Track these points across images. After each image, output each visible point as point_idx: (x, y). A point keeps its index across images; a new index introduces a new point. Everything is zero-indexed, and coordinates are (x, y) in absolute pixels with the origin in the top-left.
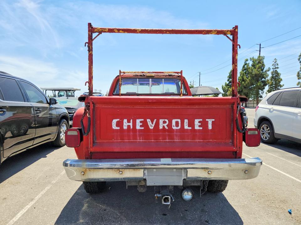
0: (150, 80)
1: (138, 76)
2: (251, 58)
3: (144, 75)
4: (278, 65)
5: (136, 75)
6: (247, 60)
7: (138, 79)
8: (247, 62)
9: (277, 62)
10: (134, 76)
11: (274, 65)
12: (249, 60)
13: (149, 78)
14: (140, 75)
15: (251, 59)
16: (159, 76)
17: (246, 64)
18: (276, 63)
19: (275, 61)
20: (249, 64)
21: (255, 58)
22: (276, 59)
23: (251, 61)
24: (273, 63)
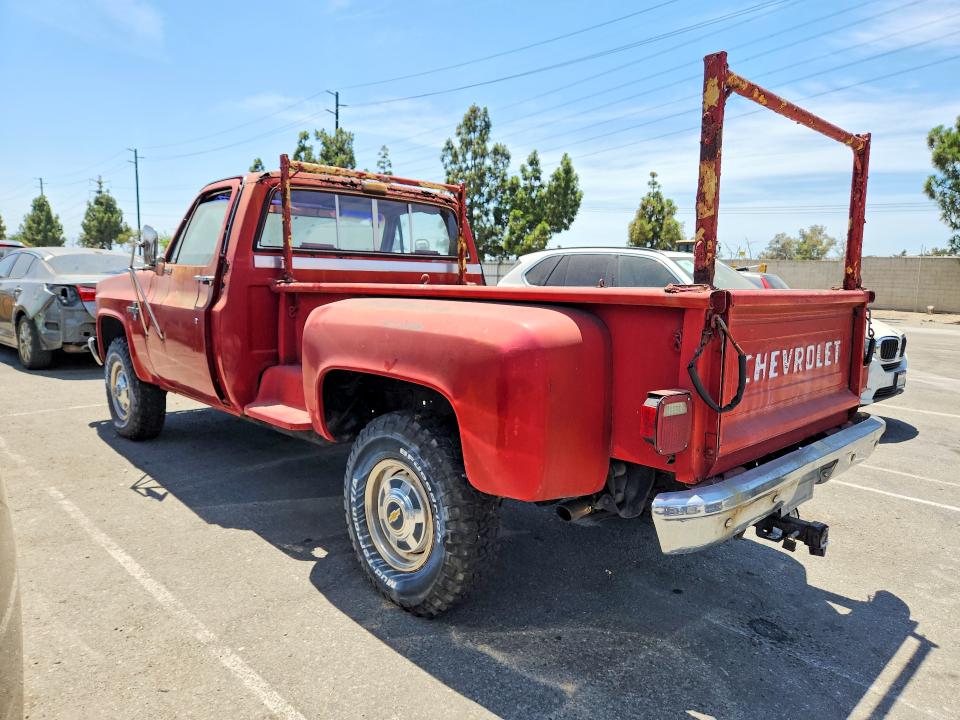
0: (375, 202)
1: (336, 185)
2: (317, 133)
3: (356, 185)
4: (390, 165)
5: (328, 181)
6: (305, 137)
7: (336, 196)
8: (307, 144)
9: (388, 158)
10: (324, 184)
11: (382, 165)
12: (312, 138)
13: (371, 197)
14: (343, 183)
15: (318, 135)
16: (397, 193)
17: (303, 148)
18: (385, 160)
19: (383, 154)
20: (311, 148)
21: (328, 134)
22: (387, 147)
23: (320, 142)
24: (380, 158)
